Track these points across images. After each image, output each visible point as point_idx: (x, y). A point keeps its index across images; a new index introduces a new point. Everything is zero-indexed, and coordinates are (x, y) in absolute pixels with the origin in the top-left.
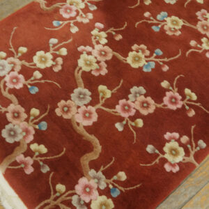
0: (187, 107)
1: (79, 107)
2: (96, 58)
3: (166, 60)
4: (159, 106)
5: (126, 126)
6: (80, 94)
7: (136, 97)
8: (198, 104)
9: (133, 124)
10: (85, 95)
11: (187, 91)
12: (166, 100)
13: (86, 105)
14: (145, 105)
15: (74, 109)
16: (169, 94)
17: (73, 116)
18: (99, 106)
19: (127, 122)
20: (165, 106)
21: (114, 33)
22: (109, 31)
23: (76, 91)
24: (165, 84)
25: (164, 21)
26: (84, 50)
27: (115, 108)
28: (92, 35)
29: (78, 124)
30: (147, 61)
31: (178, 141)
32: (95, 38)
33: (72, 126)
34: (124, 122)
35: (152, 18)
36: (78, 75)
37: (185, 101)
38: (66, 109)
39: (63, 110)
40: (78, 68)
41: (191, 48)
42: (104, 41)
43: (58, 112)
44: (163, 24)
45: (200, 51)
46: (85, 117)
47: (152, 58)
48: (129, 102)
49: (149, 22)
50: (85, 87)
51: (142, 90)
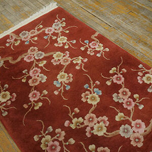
0: (121, 72)
1: (134, 132)
2: (95, 124)
3: (92, 82)
4: (123, 86)
5: (140, 103)
6: (124, 132)
7: (120, 99)
8: (118, 67)
9: (138, 99)
10: (124, 129)
11: (111, 72)
12: (119, 83)
13: (132, 127)
14: (125, 93)
15: (136, 135)
16: (115, 81)
17: (141, 135)
18: (130, 119)
19: (137, 103)
20: (123, 83)
21: (73, 113)
22: (71, 117)
23: (122, 135)
24: (109, 83)
25: (61, 82)
26: (90, 133)
27: (130, 110)
28: (76, 128)
29: (145, 131)
30: (94, 93)
31: (142, 77)
32: (79, 126)
33: (148, 135)
34: (138, 104)
35: (59, 90)
36: (110, 135)
37: (118, 73)
38: (137, 140)
39: (138, 142)
40: (105, 136)
41: (81, 69)
42: (81, 119)
43: (140, 145)
44: (64, 83)
45: (83, 64)
46: (140, 127)
47: (91, 90)
48: (124, 102)
49: (63, 91)
50: (119, 129)
51: (115, 95)
